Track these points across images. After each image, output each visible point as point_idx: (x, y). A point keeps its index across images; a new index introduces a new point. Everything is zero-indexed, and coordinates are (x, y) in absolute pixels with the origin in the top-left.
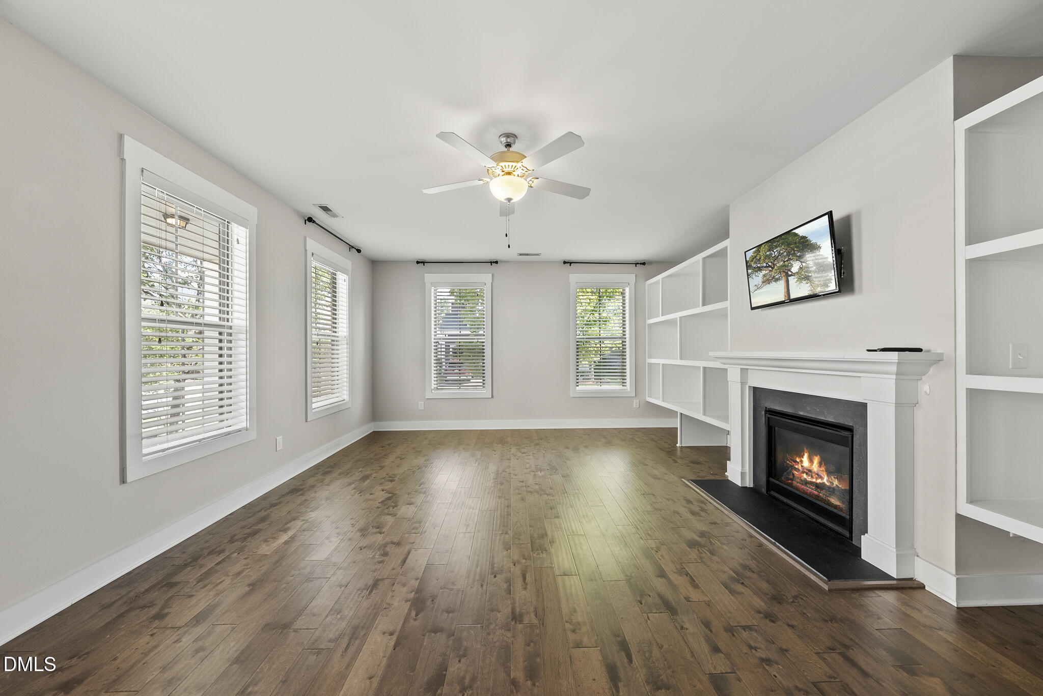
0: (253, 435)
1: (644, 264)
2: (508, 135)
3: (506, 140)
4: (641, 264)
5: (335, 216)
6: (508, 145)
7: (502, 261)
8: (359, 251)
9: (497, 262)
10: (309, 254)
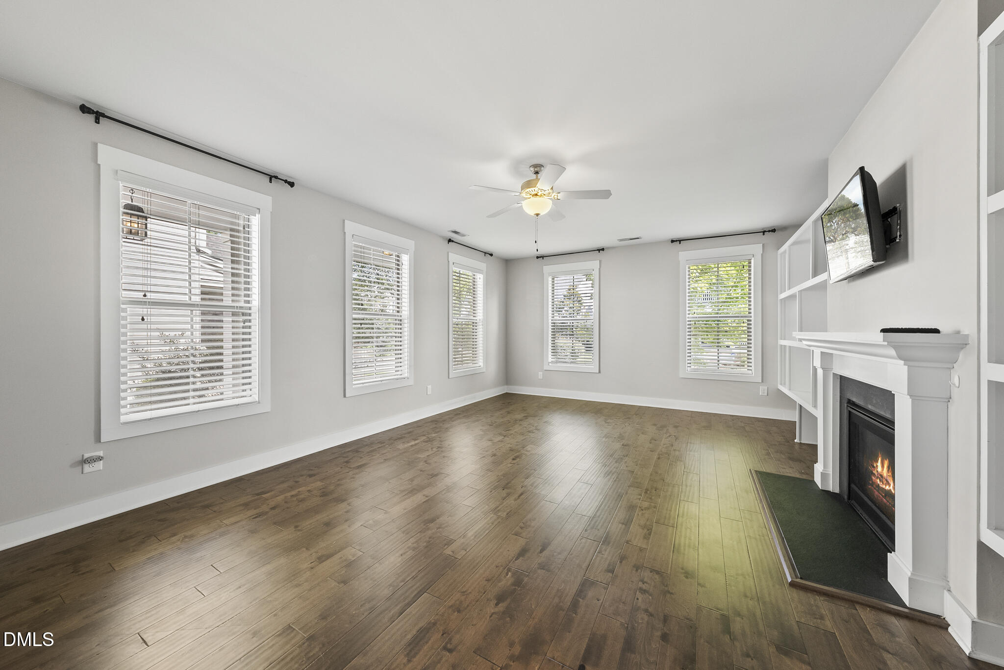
0: (411, 382)
1: (774, 231)
2: (535, 166)
3: (534, 170)
4: (769, 231)
5: (463, 235)
6: (537, 173)
7: (608, 248)
8: (491, 255)
9: (603, 249)
10: (451, 263)
